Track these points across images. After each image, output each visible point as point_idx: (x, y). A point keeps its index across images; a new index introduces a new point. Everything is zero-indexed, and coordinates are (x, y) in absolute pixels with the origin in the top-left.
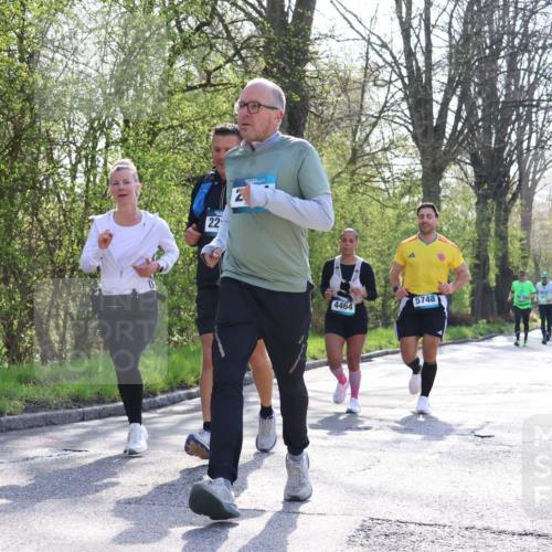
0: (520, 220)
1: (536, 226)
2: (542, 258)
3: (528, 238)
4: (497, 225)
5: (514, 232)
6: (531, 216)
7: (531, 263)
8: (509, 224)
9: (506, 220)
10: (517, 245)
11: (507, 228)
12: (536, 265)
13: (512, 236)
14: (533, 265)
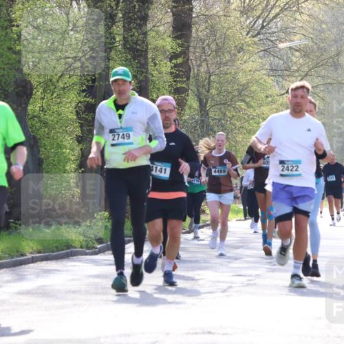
0: (169, 19)
1: (199, 31)
2: (213, 91)
3: (185, 53)
4: (127, 29)
5: (160, 43)
6: (191, 10)
7: (193, 102)
8: (149, 26)
9: (145, 19)
10: (166, 66)
11: (145, 34)
12: (202, 105)
13: (156, 49)
14: (196, 105)
